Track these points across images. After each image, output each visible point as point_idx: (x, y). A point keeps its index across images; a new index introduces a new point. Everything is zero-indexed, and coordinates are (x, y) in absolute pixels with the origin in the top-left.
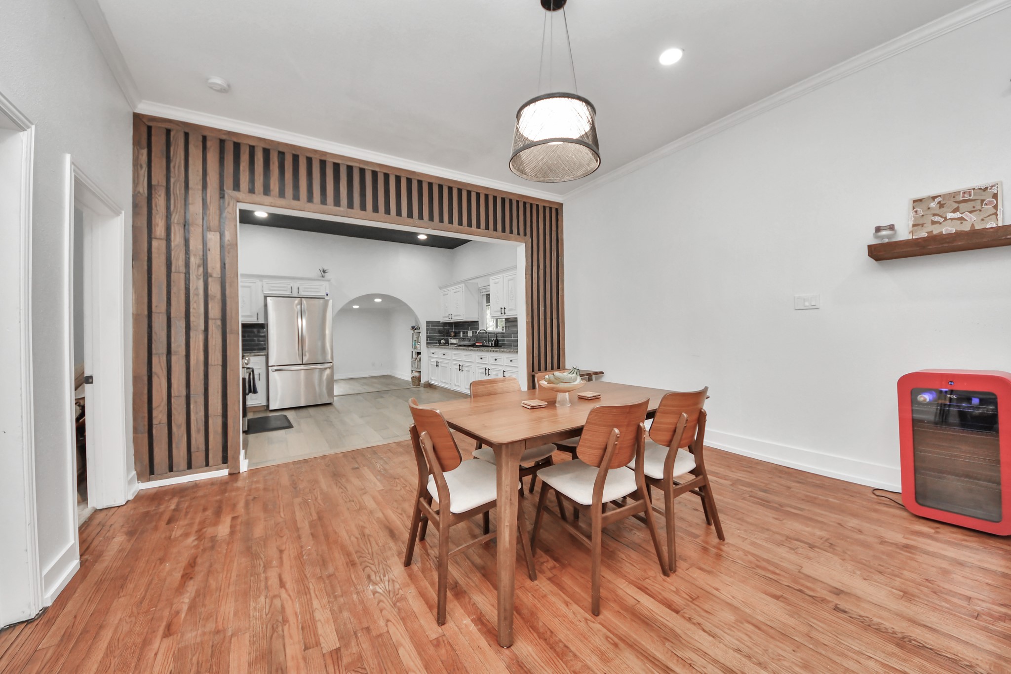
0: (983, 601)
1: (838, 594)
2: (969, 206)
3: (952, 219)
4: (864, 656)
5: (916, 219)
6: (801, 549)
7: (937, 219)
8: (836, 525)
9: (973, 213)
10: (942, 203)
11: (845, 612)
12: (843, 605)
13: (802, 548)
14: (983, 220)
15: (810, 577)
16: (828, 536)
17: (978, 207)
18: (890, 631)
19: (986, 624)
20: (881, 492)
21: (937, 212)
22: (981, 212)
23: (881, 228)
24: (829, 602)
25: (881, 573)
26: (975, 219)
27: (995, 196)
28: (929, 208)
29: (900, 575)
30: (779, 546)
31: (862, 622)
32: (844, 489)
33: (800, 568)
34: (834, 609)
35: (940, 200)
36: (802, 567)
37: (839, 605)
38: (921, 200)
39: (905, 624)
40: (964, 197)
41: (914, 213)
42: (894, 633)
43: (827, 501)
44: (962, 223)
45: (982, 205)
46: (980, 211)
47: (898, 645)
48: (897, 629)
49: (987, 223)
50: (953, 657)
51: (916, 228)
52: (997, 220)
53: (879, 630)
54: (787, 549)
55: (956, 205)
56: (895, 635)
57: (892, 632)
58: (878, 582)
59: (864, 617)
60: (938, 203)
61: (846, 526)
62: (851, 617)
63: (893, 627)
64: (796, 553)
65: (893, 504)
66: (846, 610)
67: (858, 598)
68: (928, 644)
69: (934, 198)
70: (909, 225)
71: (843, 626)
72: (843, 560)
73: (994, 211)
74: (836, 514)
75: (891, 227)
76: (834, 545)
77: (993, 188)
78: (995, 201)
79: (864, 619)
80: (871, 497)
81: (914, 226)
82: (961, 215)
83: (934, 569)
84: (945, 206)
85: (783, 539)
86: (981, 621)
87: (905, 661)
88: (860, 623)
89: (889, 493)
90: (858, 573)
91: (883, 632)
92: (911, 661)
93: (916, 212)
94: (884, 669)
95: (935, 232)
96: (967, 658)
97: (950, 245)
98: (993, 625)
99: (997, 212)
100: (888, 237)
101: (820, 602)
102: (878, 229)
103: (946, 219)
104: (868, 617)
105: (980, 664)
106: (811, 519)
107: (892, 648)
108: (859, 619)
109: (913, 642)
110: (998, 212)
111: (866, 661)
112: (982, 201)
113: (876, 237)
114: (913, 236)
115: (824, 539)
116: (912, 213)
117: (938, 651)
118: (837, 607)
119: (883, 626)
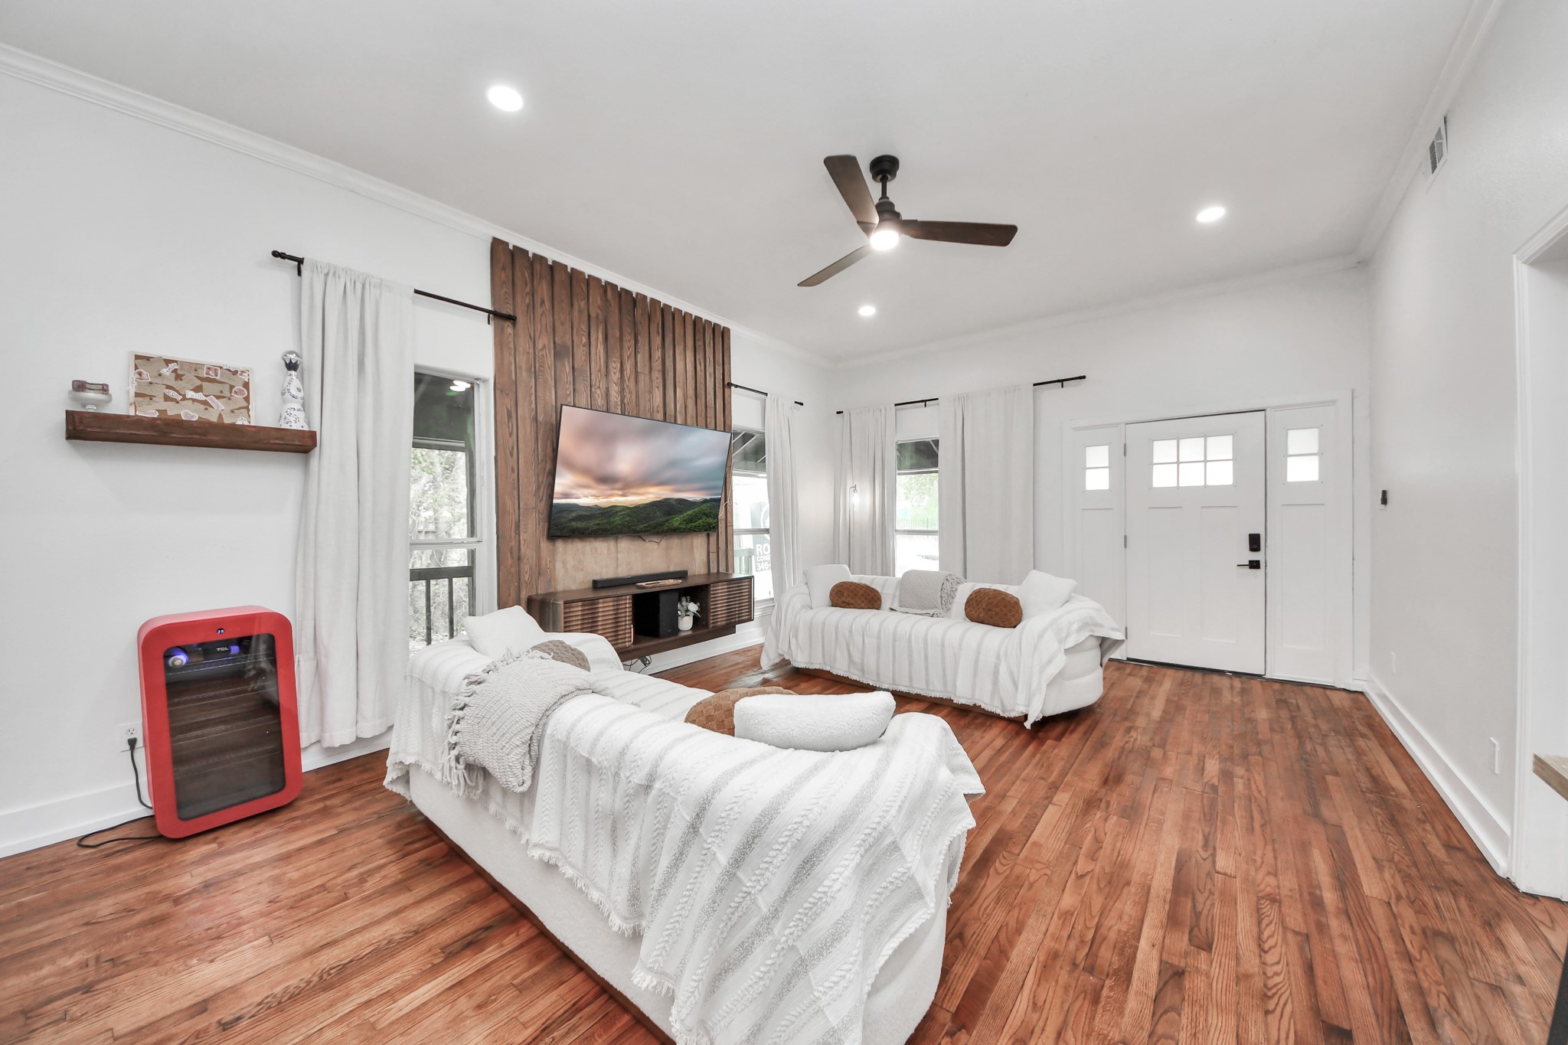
0: (334, 878)
1: (205, 1010)
2: (215, 388)
3: (194, 400)
4: (314, 1038)
5: (139, 386)
6: (75, 1009)
7: (172, 394)
8: (84, 929)
9: (221, 400)
10: (179, 372)
11: (239, 1019)
12: (226, 1015)
13: (75, 1004)
14: (232, 412)
15: (141, 1029)
16: (93, 954)
17: (226, 393)
18: (303, 985)
19: (359, 896)
20: (92, 838)
21: (172, 383)
22: (230, 401)
23: (87, 386)
24: (205, 1031)
25: (219, 937)
26: (223, 408)
27: (246, 385)
28: (160, 375)
29: (240, 920)
30: (26, 1039)
31: (269, 1008)
32: (28, 869)
33: (109, 1034)
34: (224, 1030)
35: (176, 367)
36: (112, 1029)
37: (222, 1019)
38: (148, 359)
39: (306, 964)
40: (209, 374)
41: (138, 376)
42: (309, 982)
43: (20, 905)
44: (206, 409)
45: (231, 392)
46: (230, 399)
47: (325, 989)
48: (307, 976)
49: (238, 417)
50: (371, 948)
51: (140, 399)
52: (249, 416)
53: (295, 997)
54: (51, 1030)
55: (198, 382)
56: (312, 985)
57: (305, 985)
58: (230, 950)
59: (263, 1000)
60: (173, 372)
61: (100, 920)
62: (253, 1016)
63: (301, 978)
64: (72, 1020)
65: (131, 845)
66: (237, 1015)
67: (233, 990)
68: (344, 959)
69: (168, 362)
70: (128, 392)
71: (258, 1034)
72: (156, 964)
73: (245, 404)
74: (62, 914)
75: (104, 389)
76: (119, 958)
77: (244, 374)
78: (246, 392)
79: (268, 1003)
80: (87, 855)
81: (137, 395)
82: (204, 398)
83: (264, 886)
84: (183, 378)
85: (21, 1021)
86: (352, 897)
87: (347, 995)
88: (269, 1011)
89: (106, 833)
90: (195, 961)
91: (299, 994)
92: (352, 989)
93: (140, 374)
94: (344, 1025)
95: (170, 413)
96: (381, 938)
97: (202, 438)
98: (364, 892)
99: (248, 407)
100: (96, 403)
101: (197, 1041)
102: (80, 386)
103: (184, 398)
104: (268, 997)
105: (393, 932)
106: (30, 953)
107: (324, 998)
108: (262, 1008)
109: (332, 972)
110: (250, 407)
111: (322, 1038)
112: (232, 387)
113: (75, 400)
114: (136, 411)
115: (92, 963)
116: (133, 375)
117: (357, 956)
118: (224, 1024)
119: (292, 988)
